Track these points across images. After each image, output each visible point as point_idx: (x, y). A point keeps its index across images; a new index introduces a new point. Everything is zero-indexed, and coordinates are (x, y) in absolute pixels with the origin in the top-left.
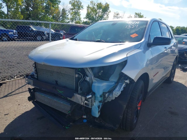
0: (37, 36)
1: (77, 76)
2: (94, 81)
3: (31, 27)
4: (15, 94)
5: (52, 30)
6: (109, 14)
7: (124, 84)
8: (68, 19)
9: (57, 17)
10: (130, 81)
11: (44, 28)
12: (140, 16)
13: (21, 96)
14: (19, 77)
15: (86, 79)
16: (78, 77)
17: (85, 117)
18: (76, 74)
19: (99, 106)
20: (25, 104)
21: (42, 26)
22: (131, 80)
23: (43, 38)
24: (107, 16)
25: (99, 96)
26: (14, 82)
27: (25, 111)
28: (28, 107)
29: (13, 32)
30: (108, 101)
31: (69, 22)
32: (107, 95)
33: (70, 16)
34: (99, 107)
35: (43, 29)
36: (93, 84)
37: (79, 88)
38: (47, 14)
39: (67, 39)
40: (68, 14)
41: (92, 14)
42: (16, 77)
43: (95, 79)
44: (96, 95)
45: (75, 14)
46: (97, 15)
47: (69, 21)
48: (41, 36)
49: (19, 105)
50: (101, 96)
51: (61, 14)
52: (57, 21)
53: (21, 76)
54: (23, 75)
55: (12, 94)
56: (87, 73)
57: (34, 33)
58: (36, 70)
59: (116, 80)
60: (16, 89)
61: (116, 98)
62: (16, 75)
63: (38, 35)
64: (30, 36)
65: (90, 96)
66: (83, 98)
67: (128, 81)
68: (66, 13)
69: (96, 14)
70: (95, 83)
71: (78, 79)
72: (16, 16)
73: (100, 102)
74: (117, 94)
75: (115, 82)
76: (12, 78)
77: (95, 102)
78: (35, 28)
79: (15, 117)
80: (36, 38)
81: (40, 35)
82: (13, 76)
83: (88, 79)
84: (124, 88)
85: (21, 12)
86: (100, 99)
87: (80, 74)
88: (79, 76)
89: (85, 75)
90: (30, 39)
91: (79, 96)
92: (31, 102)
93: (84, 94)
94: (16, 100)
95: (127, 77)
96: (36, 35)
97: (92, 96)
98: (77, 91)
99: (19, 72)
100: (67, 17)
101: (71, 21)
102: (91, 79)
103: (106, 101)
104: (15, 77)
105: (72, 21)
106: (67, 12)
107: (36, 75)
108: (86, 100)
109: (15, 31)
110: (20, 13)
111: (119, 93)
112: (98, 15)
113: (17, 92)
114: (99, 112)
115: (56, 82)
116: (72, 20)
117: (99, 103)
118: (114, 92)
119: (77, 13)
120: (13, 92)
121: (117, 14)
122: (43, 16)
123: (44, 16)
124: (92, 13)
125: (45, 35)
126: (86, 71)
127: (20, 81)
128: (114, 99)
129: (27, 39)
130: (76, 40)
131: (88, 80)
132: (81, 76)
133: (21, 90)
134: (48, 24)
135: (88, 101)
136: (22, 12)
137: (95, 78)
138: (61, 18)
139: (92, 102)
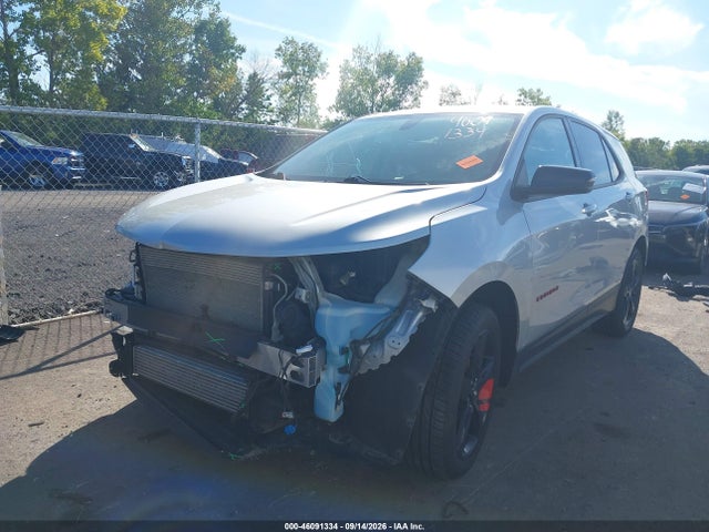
0: (154, 173)
1: (268, 285)
2: (323, 301)
3: (135, 138)
4: (66, 364)
5: (210, 151)
6: (423, 92)
7: (420, 314)
8: (272, 111)
9: (229, 105)
10: (438, 304)
11: (180, 143)
12: (539, 100)
13: (86, 371)
14: (84, 311)
15: (297, 297)
16: (274, 291)
17: (290, 415)
18: (265, 281)
19: (339, 384)
20: (100, 395)
21: (175, 135)
22: (444, 302)
23: (174, 178)
24: (416, 99)
25: (336, 350)
26: (65, 326)
27: (99, 416)
28: (109, 403)
29: (68, 156)
30: (370, 370)
31: (273, 122)
32: (364, 348)
33: (275, 101)
34: (337, 387)
35: (177, 146)
36: (321, 311)
37: (275, 324)
38: (195, 94)
39: (251, 175)
40: (268, 93)
41: (359, 92)
42: (71, 310)
43: (328, 298)
44: (328, 348)
45: (294, 94)
46: (379, 98)
47: (274, 118)
48: (170, 173)
49: (79, 396)
50: (344, 351)
51: (245, 92)
52: (230, 117)
53: (89, 305)
54: (97, 304)
55: (57, 362)
56: (302, 276)
57: (146, 162)
58: (140, 274)
59: (395, 302)
60: (72, 346)
61: (393, 357)
62: (75, 304)
63: (158, 168)
64: (129, 172)
65: (308, 349)
66: (287, 357)
67: (431, 304)
68: (262, 91)
69: (375, 92)
70: (327, 306)
71: (272, 296)
72: (82, 99)
73: (342, 370)
74: (397, 346)
75: (389, 307)
76: (59, 312)
77: (323, 369)
78: (148, 143)
79: (66, 432)
80: (151, 178)
81: (166, 168)
82: (63, 308)
83: (303, 294)
84: (420, 325)
85: (100, 85)
86: (341, 360)
87: (279, 281)
88: (275, 286)
89: (295, 283)
90: (130, 182)
91: (272, 351)
92: (120, 378)
93: (289, 344)
94: (69, 382)
95: (427, 291)
96: (150, 168)
97: (314, 350)
98: (269, 335)
99: (85, 294)
100: (266, 103)
101: (282, 119)
102: (313, 296)
103: (363, 371)
104: (68, 310)
105: (285, 120)
106: (267, 86)
107: (140, 289)
108: (295, 361)
109: (74, 153)
110: (96, 88)
111: (403, 343)
112: (382, 95)
113: (74, 356)
114: (337, 403)
115: (205, 309)
116: (285, 114)
117: (338, 375)
118: (388, 340)
119: (301, 91)
120: (60, 356)
121: (454, 94)
122: (178, 101)
123: (183, 99)
124: (360, 88)
125: (182, 169)
126: (298, 270)
127: (85, 322)
128: (387, 360)
129: (121, 182)
130: (280, 177)
131: (303, 298)
132: (282, 286)
133: (86, 351)
134: (191, 126)
135: (301, 366)
136: (105, 86)
137: (326, 294)
138: (244, 106)
139: (312, 368)
